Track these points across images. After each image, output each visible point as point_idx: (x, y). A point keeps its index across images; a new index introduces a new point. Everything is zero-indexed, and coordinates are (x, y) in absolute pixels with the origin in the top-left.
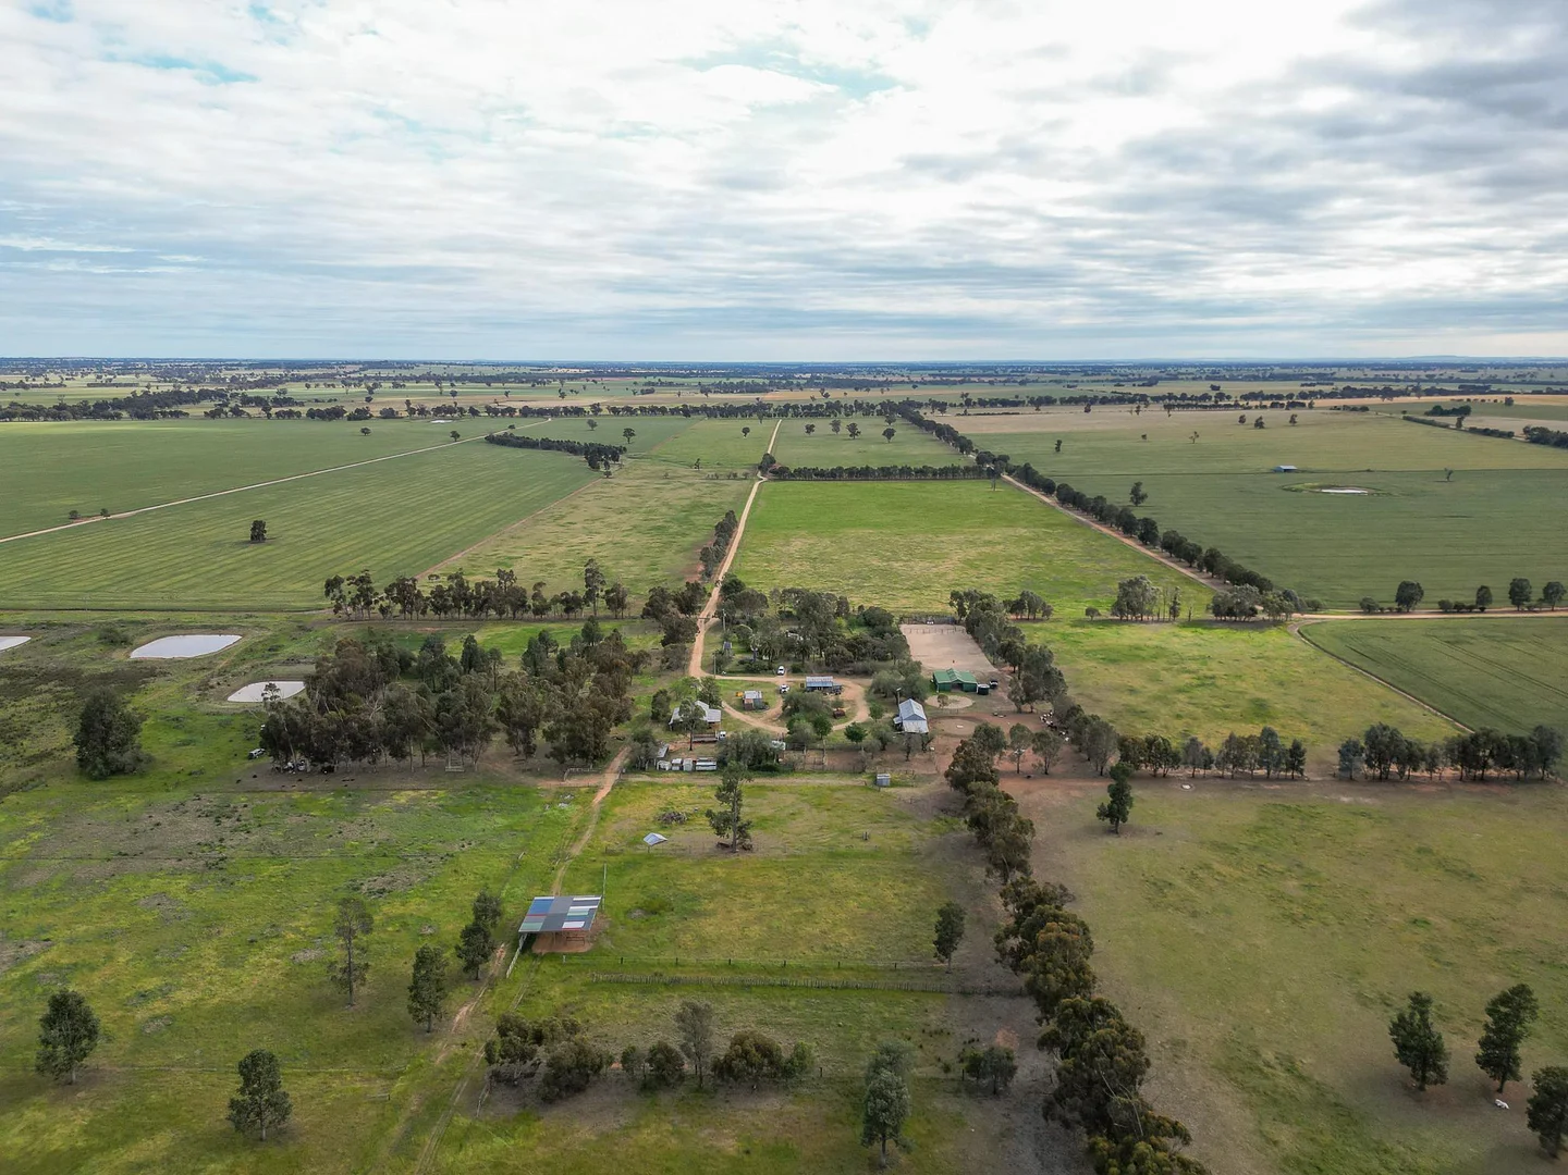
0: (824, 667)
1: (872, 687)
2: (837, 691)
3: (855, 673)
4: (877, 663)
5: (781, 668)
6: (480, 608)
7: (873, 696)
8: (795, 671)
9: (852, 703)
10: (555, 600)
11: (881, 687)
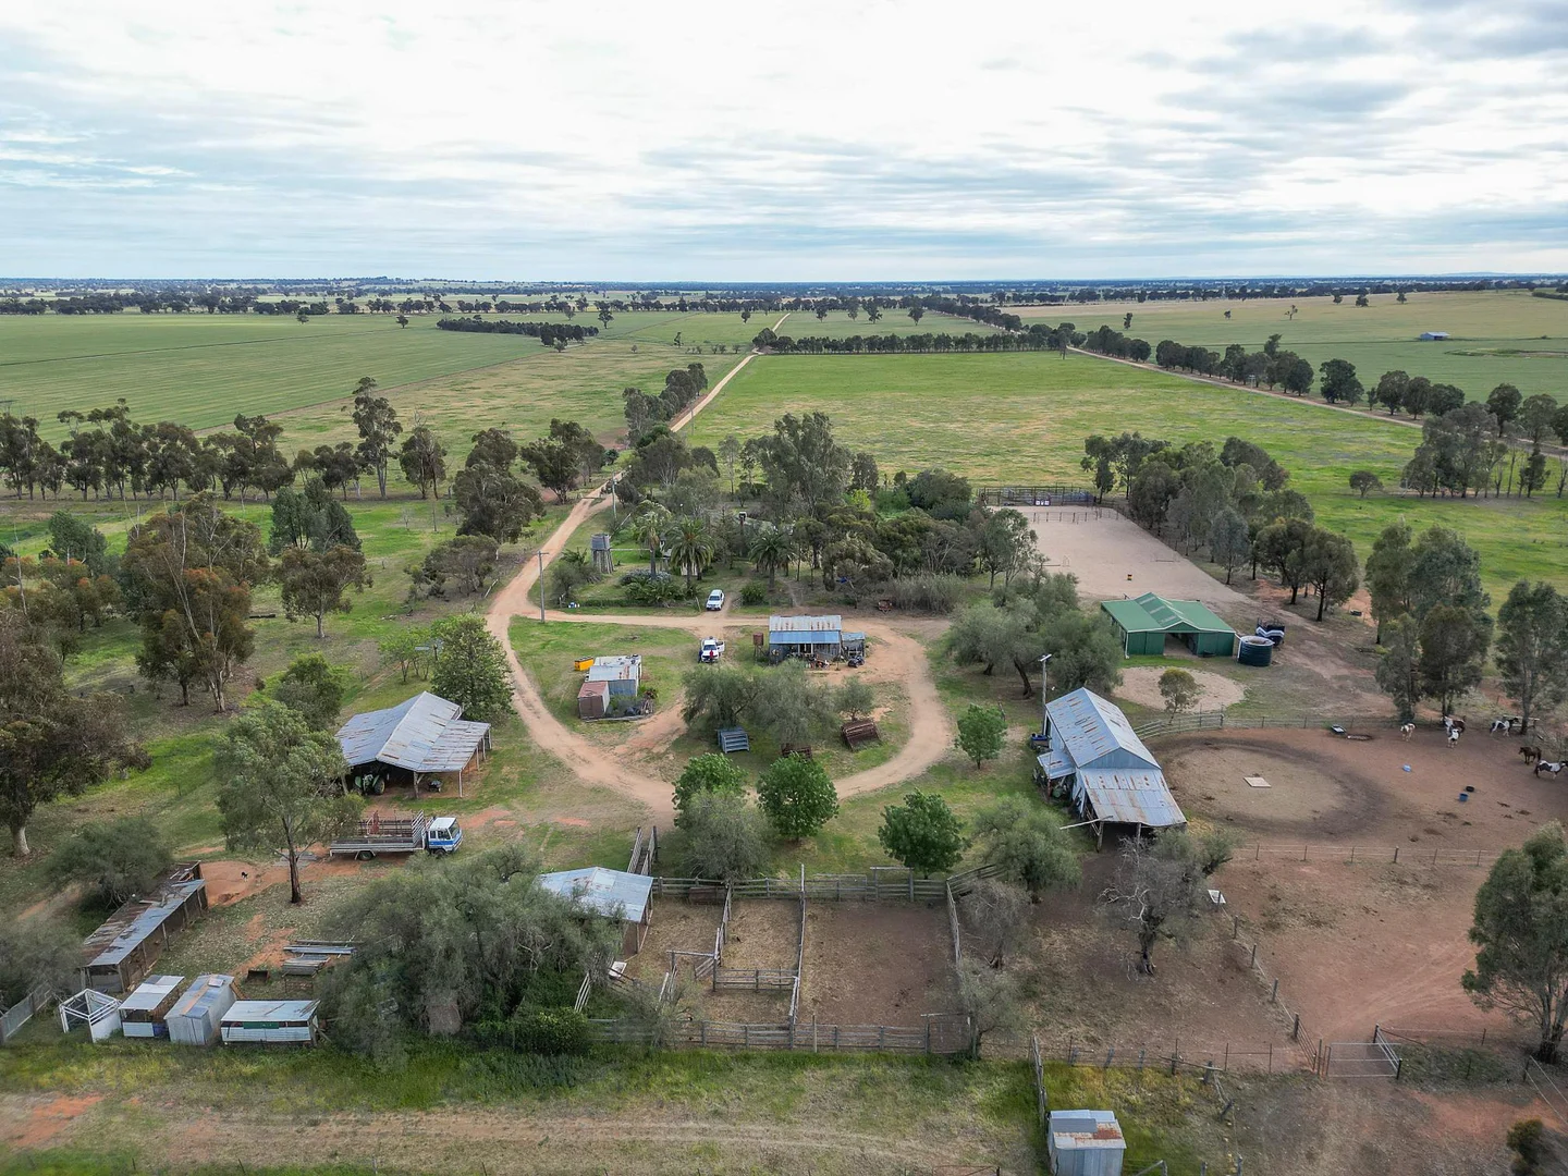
0: (822, 591)
1: (952, 644)
2: (853, 655)
3: (897, 606)
4: (952, 580)
5: (716, 593)
6: (159, 477)
7: (953, 671)
8: (751, 600)
9: (897, 691)
10: (304, 461)
11: (982, 646)
